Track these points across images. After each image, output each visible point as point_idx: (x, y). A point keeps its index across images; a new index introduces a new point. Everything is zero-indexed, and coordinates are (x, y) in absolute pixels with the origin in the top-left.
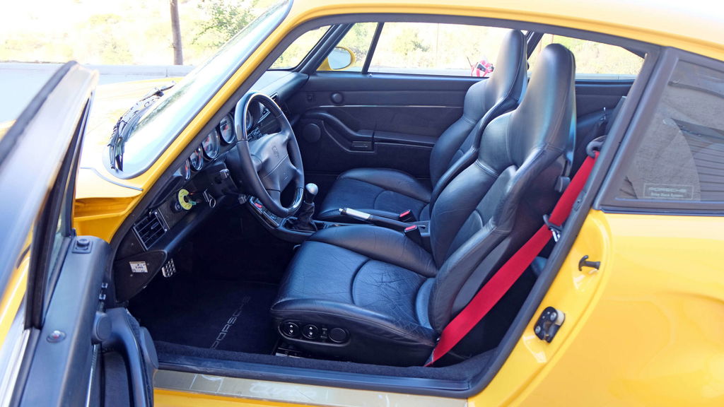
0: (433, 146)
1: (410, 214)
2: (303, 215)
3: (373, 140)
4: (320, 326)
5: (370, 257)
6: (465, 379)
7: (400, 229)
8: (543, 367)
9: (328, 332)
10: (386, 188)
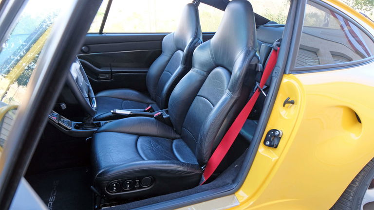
0: (147, 72)
1: (151, 108)
2: (87, 119)
3: (112, 72)
4: (134, 179)
5: (139, 135)
6: (229, 183)
7: (152, 116)
8: (277, 161)
9: (140, 182)
10: (125, 99)
